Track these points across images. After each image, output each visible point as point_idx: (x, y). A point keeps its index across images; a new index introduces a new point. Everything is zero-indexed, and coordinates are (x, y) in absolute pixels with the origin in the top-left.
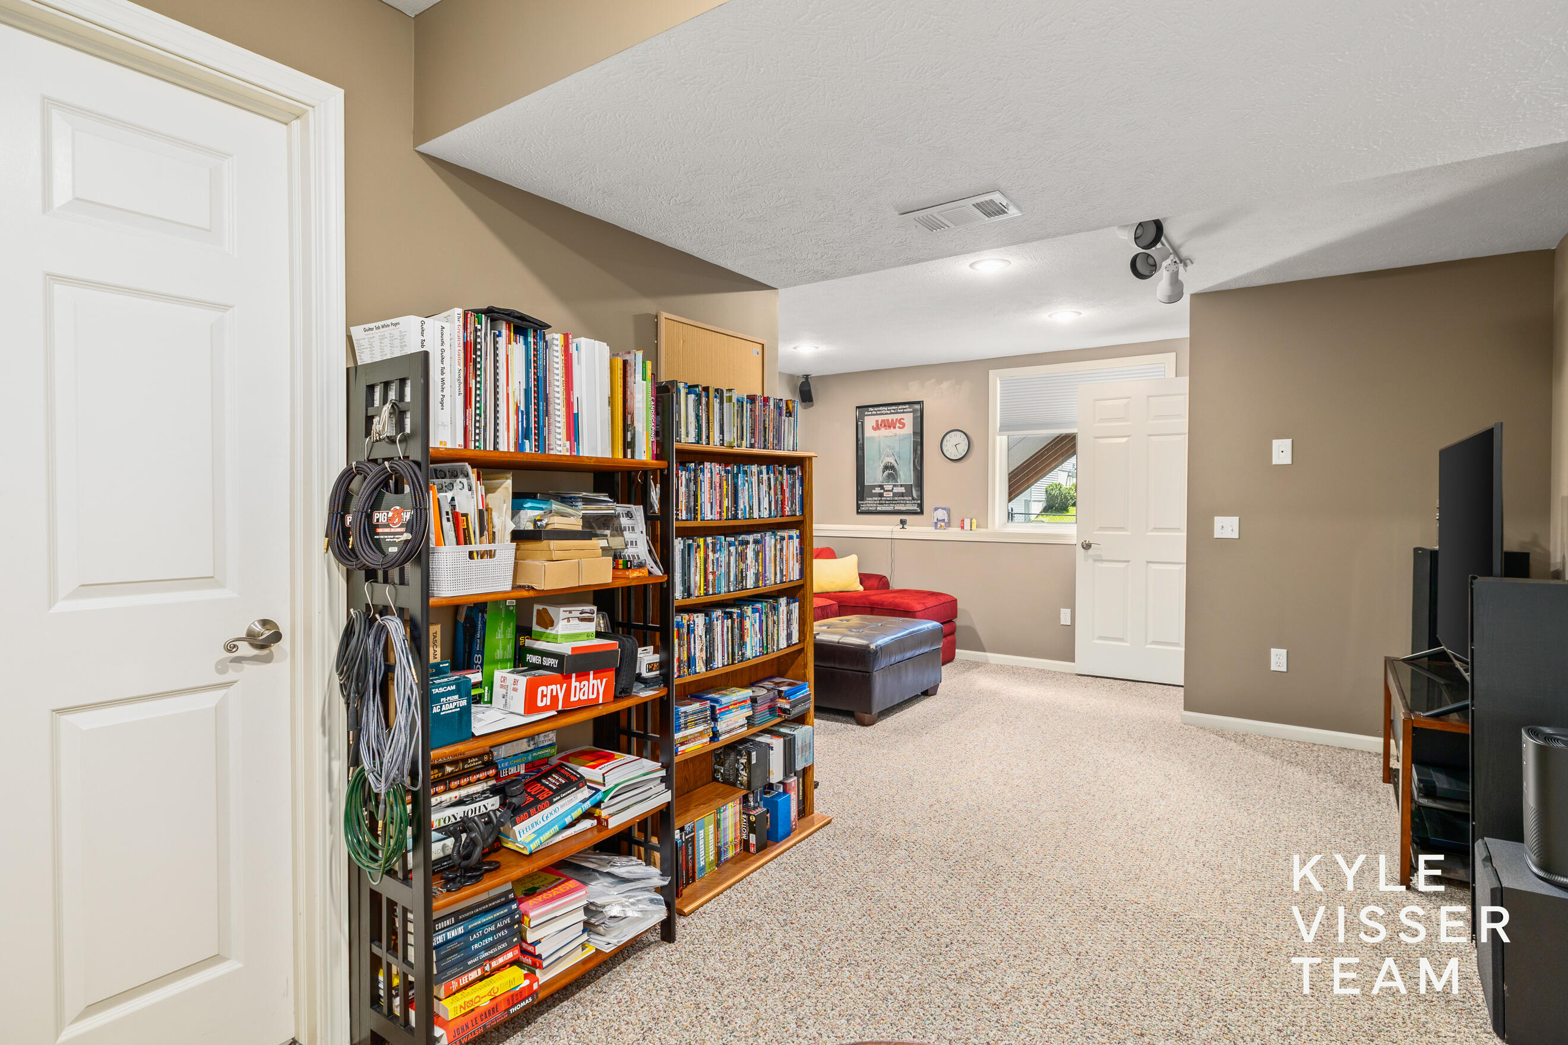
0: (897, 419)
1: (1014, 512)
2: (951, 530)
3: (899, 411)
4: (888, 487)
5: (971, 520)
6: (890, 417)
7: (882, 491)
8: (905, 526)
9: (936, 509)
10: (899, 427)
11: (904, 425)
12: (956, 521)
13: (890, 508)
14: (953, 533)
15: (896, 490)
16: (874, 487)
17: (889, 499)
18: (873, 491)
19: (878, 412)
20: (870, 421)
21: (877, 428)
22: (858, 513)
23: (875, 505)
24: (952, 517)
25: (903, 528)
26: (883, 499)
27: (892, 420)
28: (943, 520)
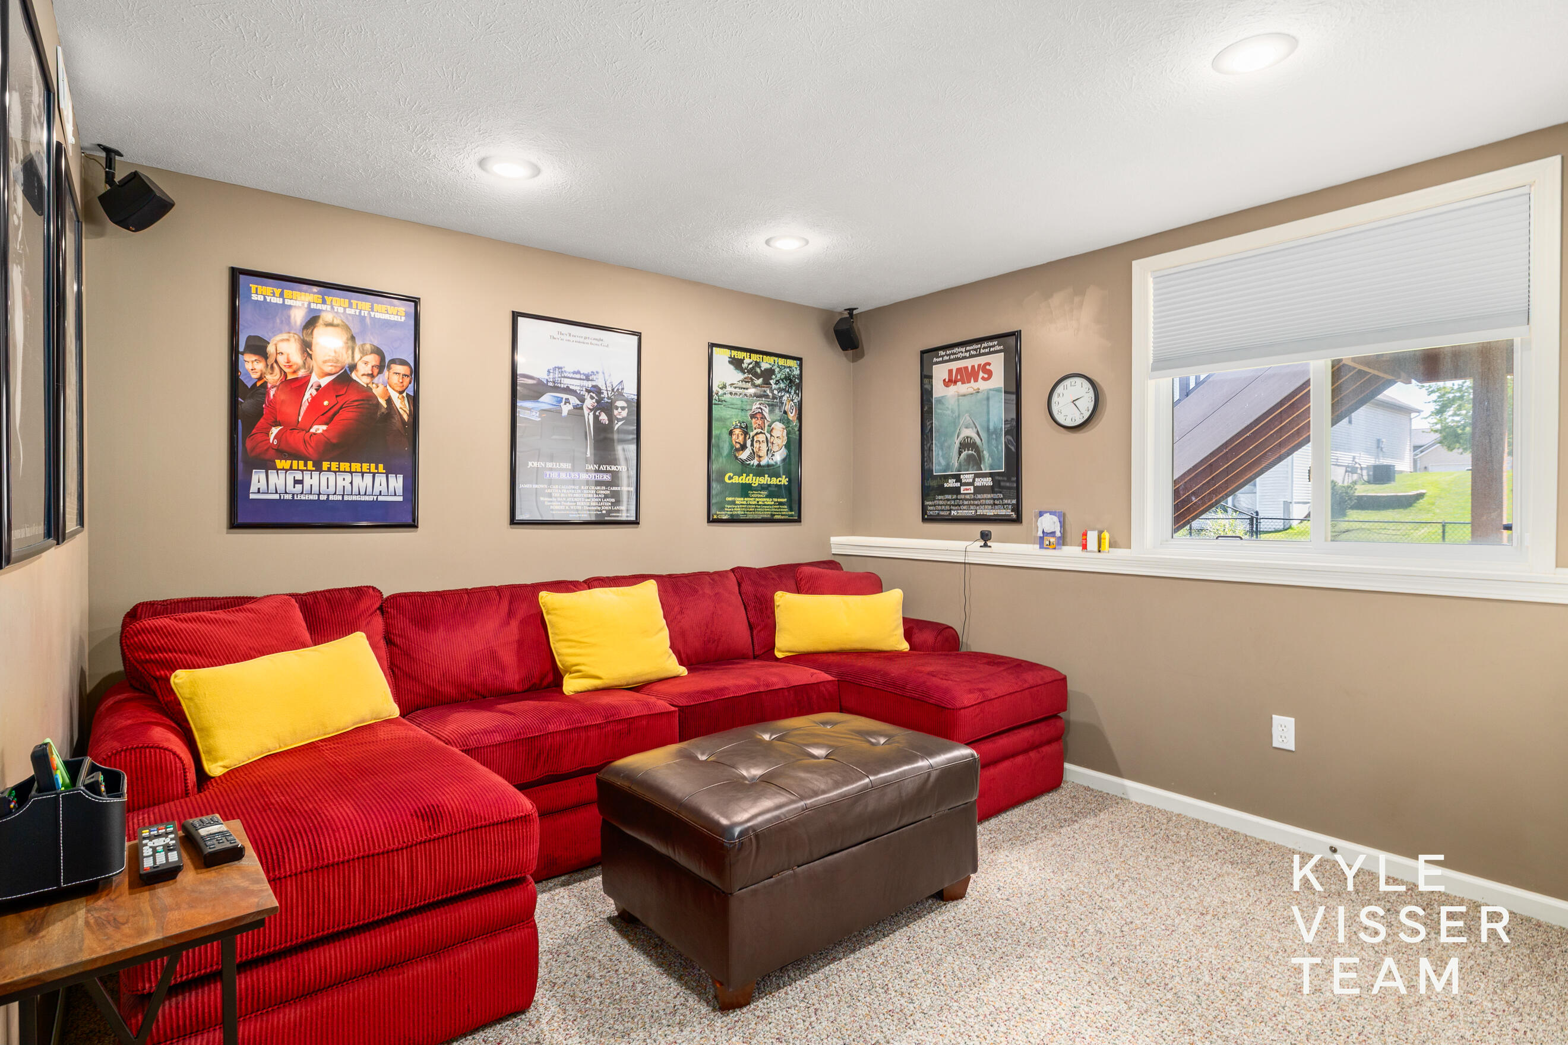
0: (979, 365)
1: (1261, 515)
2: (1066, 550)
3: (982, 351)
4: (967, 478)
5: (1100, 533)
6: (968, 363)
7: (958, 484)
8: (989, 543)
9: (1041, 514)
10: (983, 379)
11: (990, 374)
12: (1074, 533)
13: (970, 513)
14: (1069, 557)
15: (979, 482)
16: (946, 478)
17: (968, 497)
18: (946, 485)
19: (952, 357)
20: (940, 372)
21: (949, 382)
22: (924, 520)
23: (948, 508)
24: (1068, 527)
25: (985, 545)
26: (959, 497)
27: (973, 367)
28: (1053, 534)
